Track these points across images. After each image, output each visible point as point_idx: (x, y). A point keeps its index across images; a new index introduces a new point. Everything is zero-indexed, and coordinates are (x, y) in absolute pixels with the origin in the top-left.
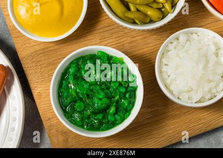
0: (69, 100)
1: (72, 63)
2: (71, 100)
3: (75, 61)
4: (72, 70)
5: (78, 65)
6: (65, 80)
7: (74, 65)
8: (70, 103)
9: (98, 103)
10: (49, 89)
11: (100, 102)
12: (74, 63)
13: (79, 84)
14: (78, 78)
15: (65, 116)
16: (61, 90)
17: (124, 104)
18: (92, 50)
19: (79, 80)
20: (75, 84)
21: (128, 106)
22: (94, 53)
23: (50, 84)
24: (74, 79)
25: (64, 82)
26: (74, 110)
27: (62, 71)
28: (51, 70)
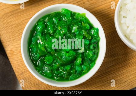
0: (38, 55)
1: (39, 21)
2: (41, 54)
3: (42, 20)
4: (39, 28)
5: (44, 23)
6: (34, 37)
7: (41, 23)
8: (40, 57)
9: (65, 56)
10: (20, 47)
11: (67, 55)
12: (41, 21)
13: (47, 40)
14: (45, 35)
15: (36, 69)
16: (31, 46)
17: (89, 55)
18: (56, 8)
19: (46, 36)
20: (43, 40)
21: (92, 56)
22: (58, 11)
23: (20, 42)
24: (42, 35)
25: (33, 39)
26: (44, 64)
27: (31, 29)
28: (20, 29)
